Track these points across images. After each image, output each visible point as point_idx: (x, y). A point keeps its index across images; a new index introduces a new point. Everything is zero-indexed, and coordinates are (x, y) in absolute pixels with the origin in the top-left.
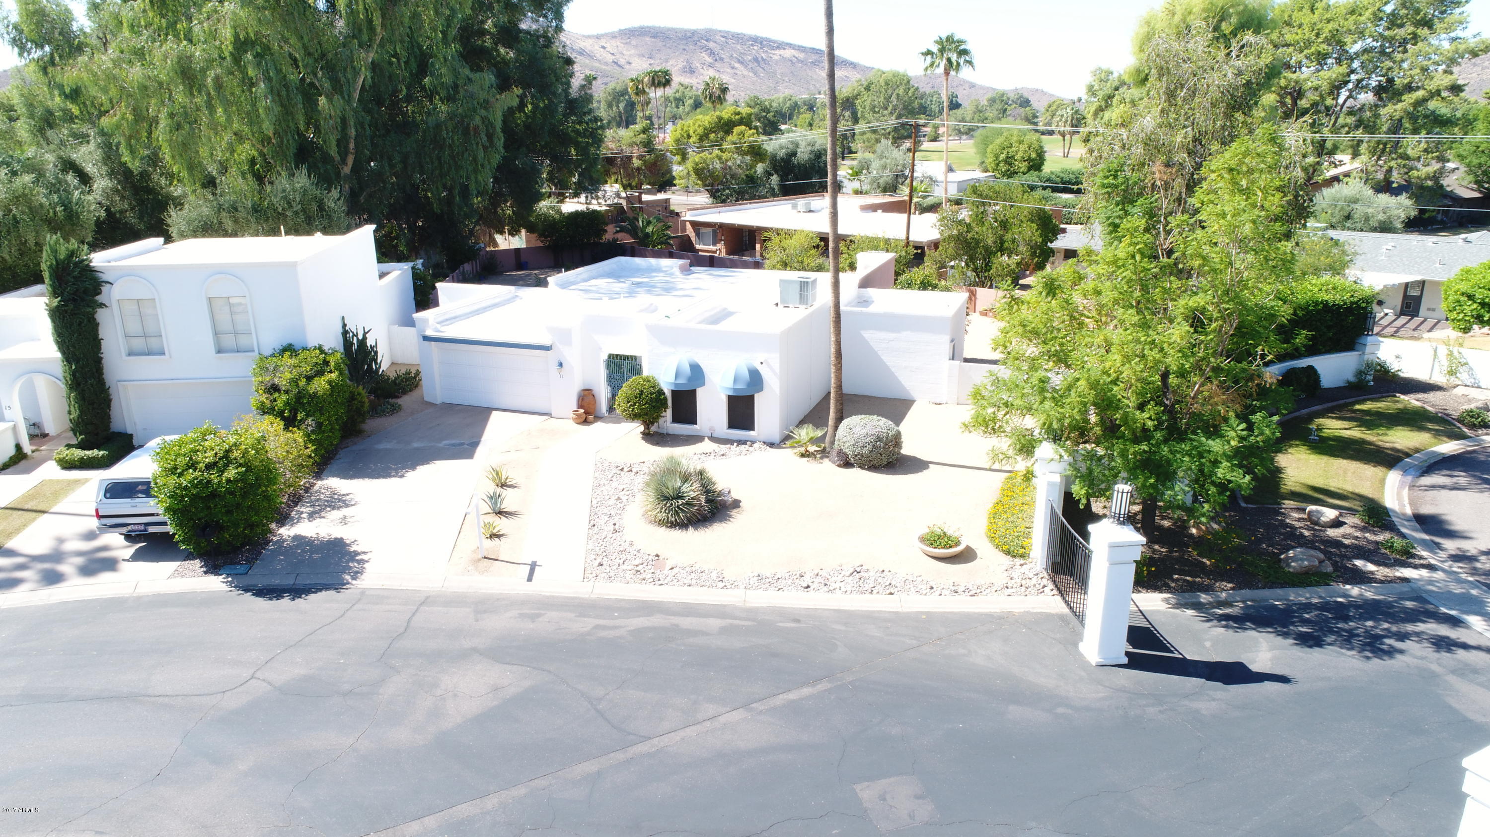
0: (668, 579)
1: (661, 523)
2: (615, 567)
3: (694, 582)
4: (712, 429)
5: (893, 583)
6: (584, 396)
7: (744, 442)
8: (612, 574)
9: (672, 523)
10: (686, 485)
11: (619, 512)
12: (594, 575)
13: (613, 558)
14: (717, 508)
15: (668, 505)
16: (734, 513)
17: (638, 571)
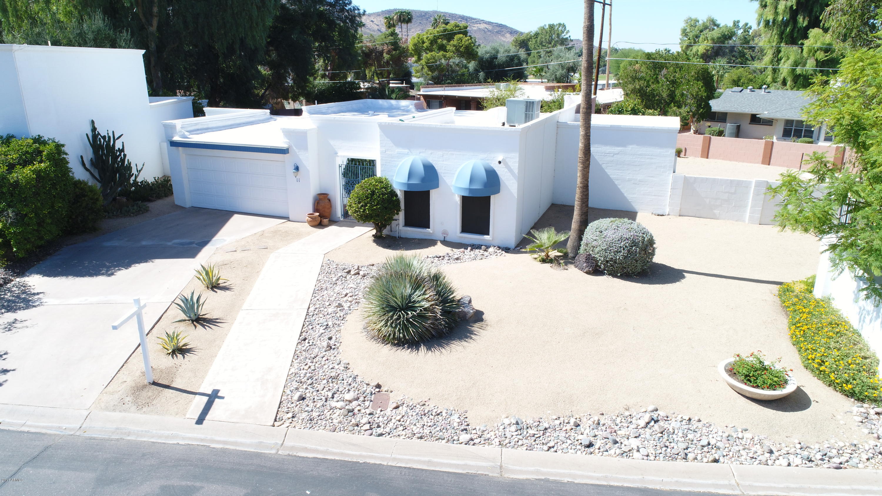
0: (391, 425)
1: (386, 340)
2: (319, 404)
3: (427, 431)
4: (445, 233)
5: (713, 442)
6: (320, 199)
7: (479, 247)
8: (315, 414)
9: (399, 339)
10: (418, 293)
11: (337, 322)
12: (290, 415)
13: (320, 387)
14: (455, 321)
15: (395, 317)
16: (476, 327)
17: (349, 411)
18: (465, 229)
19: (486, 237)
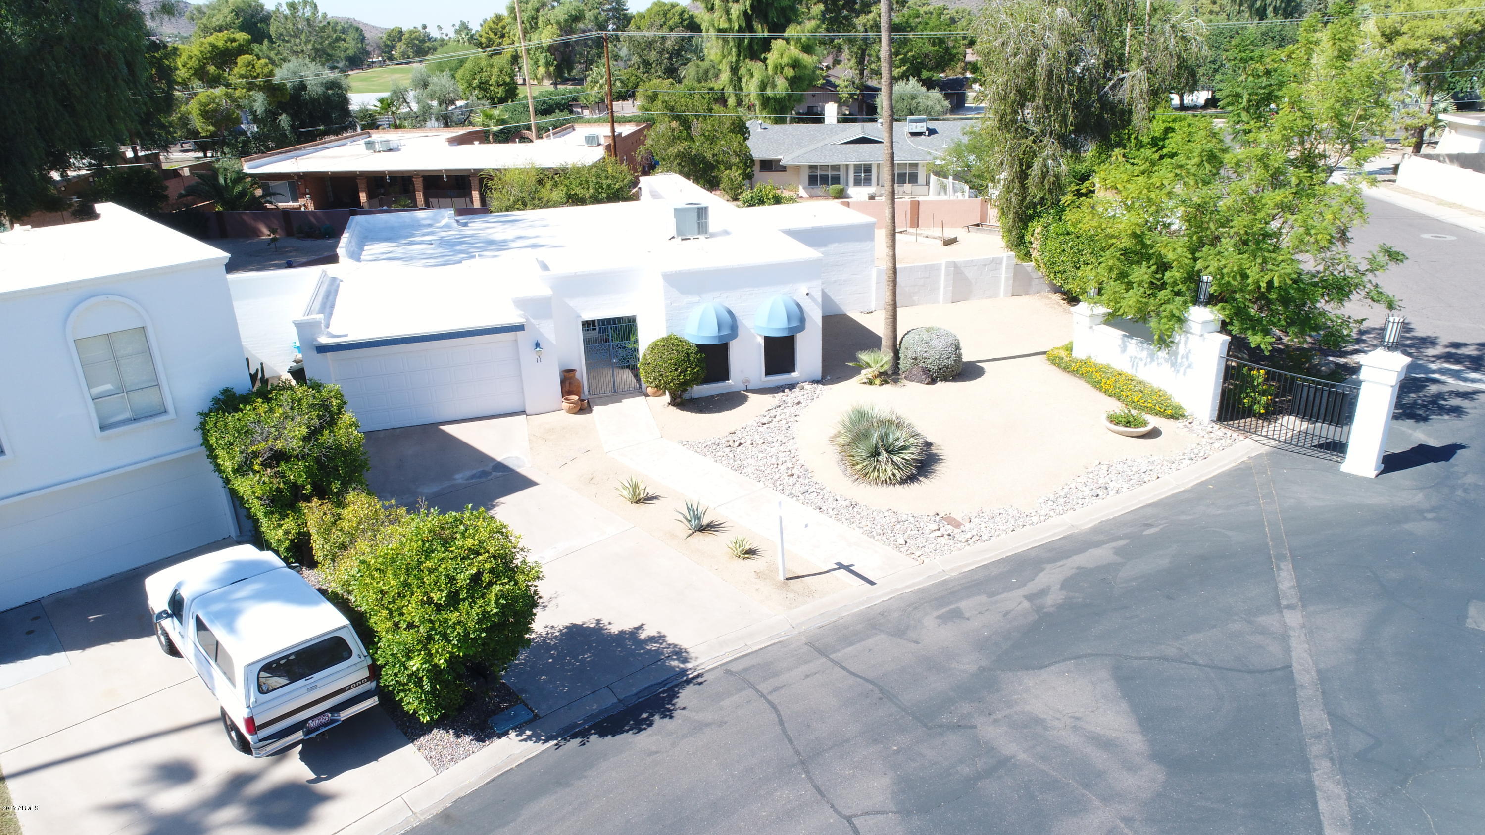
0: (985, 531)
4: (746, 381)
6: (565, 378)
7: (784, 387)
13: (902, 531)
17: (949, 535)
18: (769, 371)
19: (793, 374)
